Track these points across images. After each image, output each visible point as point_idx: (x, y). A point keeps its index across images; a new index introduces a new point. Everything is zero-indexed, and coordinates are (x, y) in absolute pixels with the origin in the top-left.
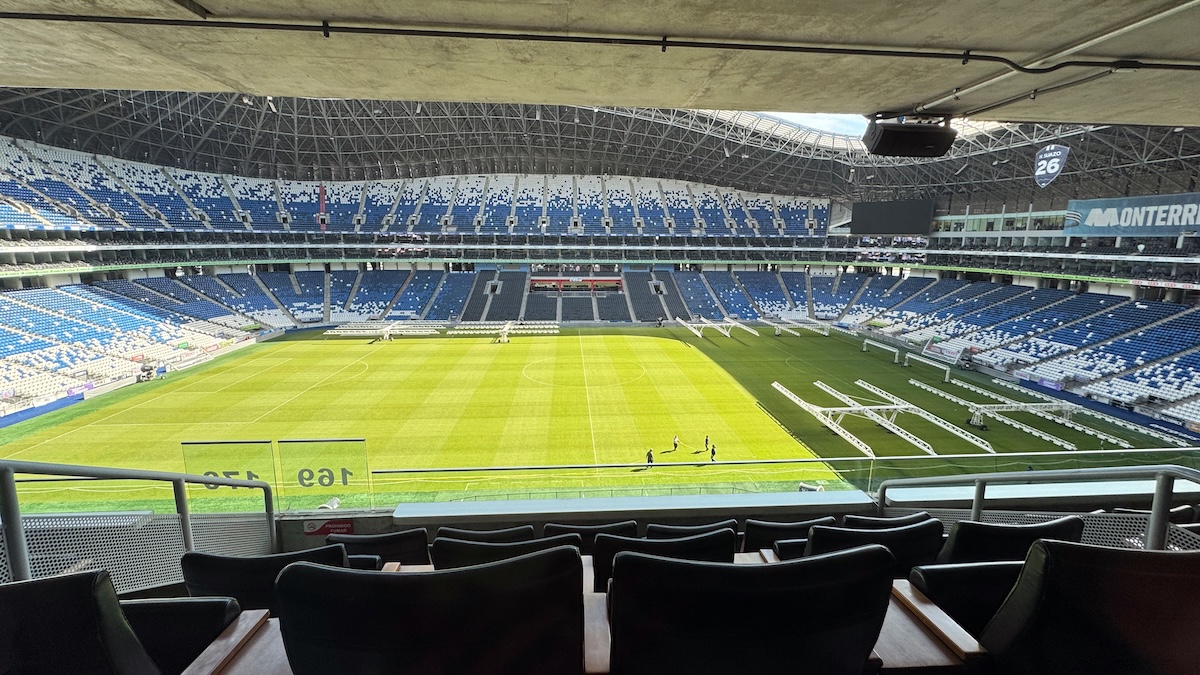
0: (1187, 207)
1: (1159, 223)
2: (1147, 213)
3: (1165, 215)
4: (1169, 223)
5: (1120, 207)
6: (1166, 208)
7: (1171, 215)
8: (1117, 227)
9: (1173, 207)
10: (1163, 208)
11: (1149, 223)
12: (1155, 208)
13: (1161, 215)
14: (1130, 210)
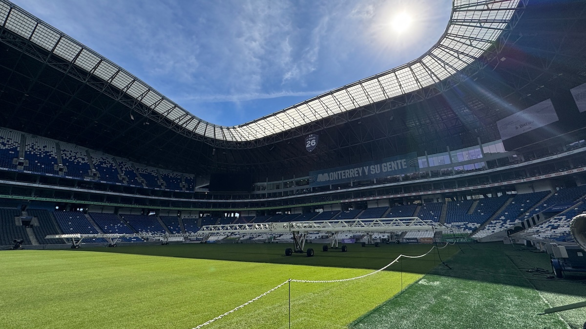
0: (351, 170)
1: (343, 177)
2: (338, 174)
3: (344, 174)
4: (347, 177)
5: (329, 173)
6: (344, 171)
7: (346, 174)
8: (329, 181)
9: (346, 171)
10: (343, 172)
11: (340, 178)
12: (340, 172)
13: (343, 174)
14: (332, 173)
